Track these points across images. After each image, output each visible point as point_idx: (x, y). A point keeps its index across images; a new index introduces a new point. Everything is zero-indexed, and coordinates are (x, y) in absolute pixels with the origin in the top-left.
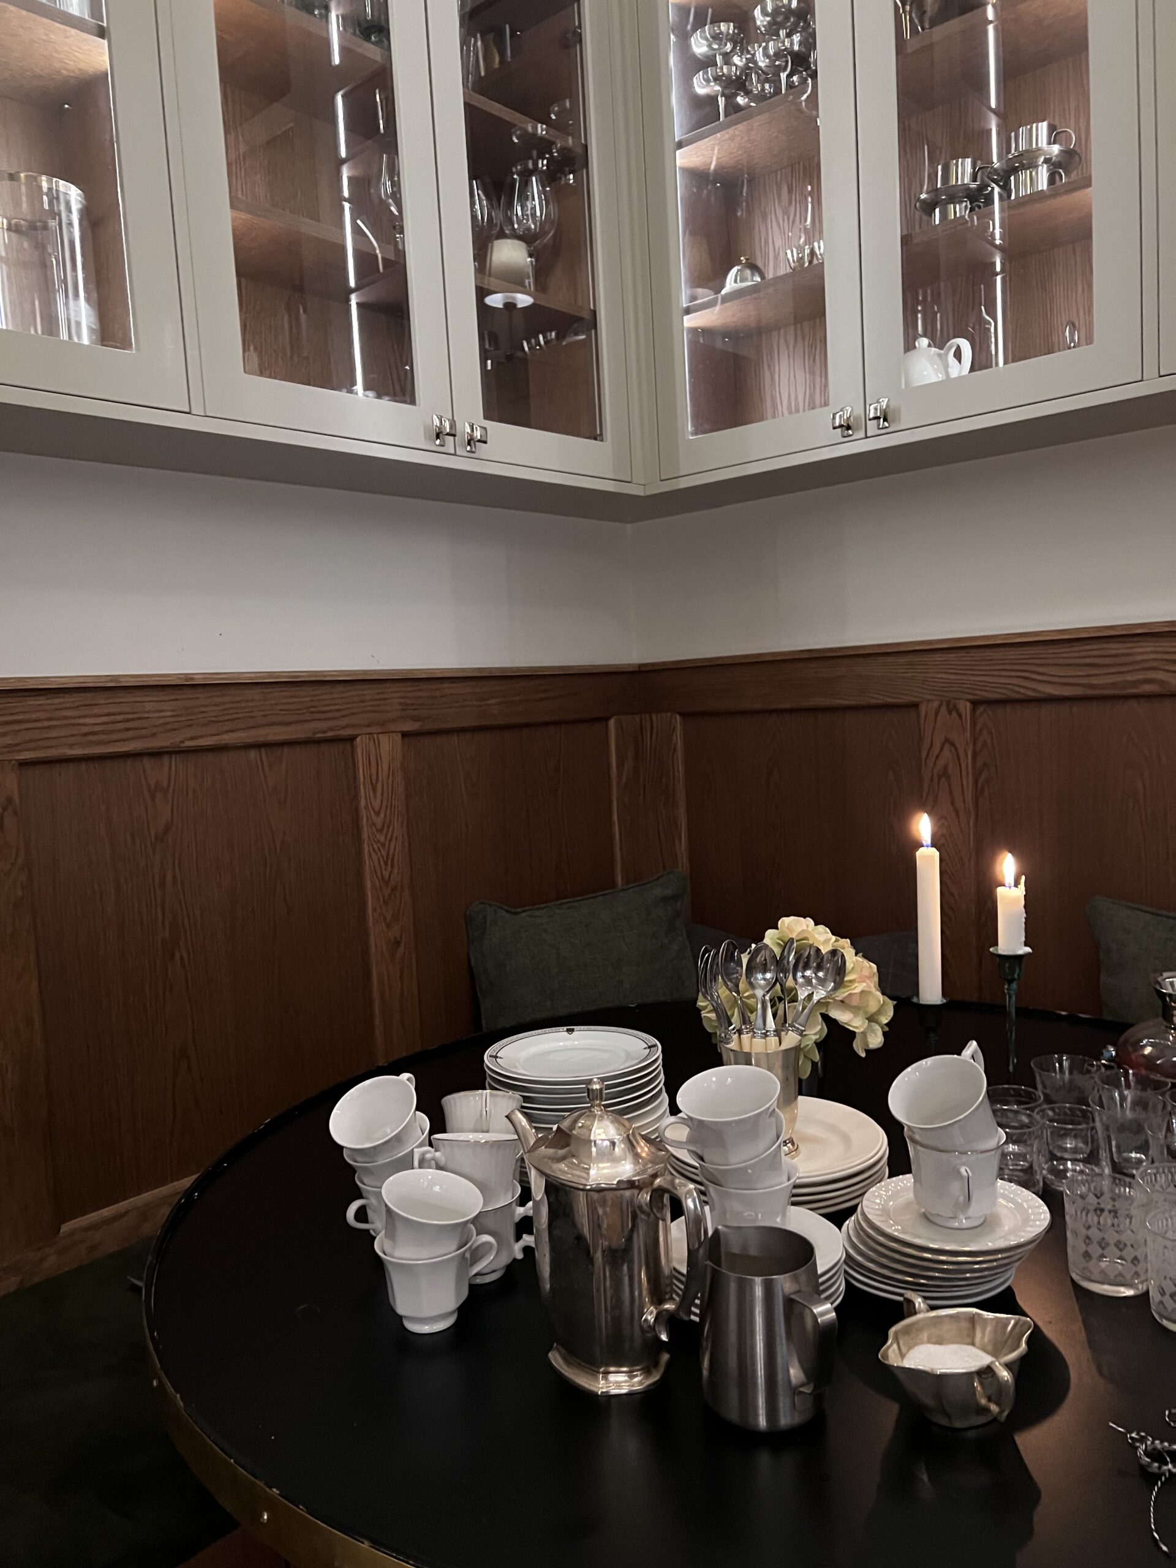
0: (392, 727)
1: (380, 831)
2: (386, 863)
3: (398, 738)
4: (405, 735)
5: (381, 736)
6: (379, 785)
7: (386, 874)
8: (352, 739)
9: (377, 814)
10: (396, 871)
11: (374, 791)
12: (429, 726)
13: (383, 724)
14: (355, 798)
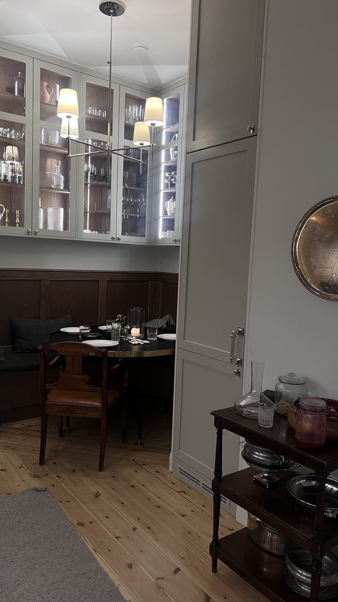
0: (106, 280)
1: (102, 296)
2: (102, 301)
3: (107, 281)
4: (108, 281)
5: (104, 281)
6: (103, 288)
7: (102, 303)
8: (99, 281)
9: (102, 293)
10: (104, 302)
11: (102, 289)
12: (112, 280)
13: (104, 279)
14: (98, 290)
